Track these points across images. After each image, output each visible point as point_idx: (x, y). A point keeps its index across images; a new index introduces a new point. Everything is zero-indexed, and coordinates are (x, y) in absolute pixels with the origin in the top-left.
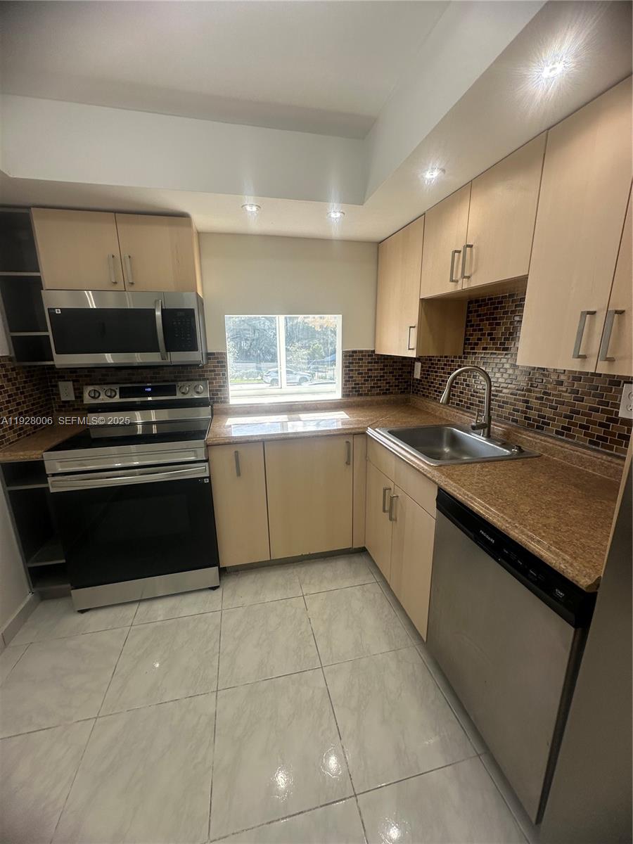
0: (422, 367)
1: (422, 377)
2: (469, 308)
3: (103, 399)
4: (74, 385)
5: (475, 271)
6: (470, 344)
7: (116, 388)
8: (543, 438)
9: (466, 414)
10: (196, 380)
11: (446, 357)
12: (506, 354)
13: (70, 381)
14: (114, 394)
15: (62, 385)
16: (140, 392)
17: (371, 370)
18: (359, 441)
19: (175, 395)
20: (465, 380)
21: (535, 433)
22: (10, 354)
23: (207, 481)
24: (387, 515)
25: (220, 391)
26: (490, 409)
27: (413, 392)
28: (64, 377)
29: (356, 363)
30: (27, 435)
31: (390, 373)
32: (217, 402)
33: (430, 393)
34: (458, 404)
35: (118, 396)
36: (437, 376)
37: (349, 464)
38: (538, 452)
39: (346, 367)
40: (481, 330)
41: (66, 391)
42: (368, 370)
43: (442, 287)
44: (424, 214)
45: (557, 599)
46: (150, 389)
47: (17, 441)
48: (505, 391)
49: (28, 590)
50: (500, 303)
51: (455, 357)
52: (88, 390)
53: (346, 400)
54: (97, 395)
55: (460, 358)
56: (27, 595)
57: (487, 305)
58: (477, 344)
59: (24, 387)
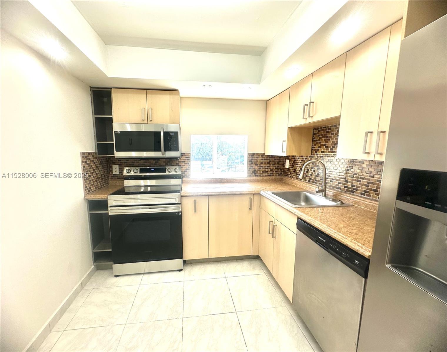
0: (290, 162)
1: (290, 167)
2: (314, 132)
3: (132, 173)
4: (119, 167)
5: (315, 114)
6: (315, 150)
7: (138, 168)
8: (354, 197)
9: (313, 185)
10: (175, 166)
11: (302, 156)
12: (333, 155)
13: (117, 165)
14: (137, 171)
15: (114, 166)
16: (149, 171)
17: (263, 163)
18: (256, 198)
19: (165, 173)
20: (312, 168)
21: (350, 194)
22: (96, 151)
23: (180, 214)
24: (271, 235)
25: (186, 171)
26: (325, 183)
27: (285, 175)
28: (115, 163)
29: (255, 159)
30: (99, 189)
31: (272, 165)
32: (185, 177)
33: (294, 175)
34: (309, 181)
35: (139, 172)
36: (297, 166)
37: (251, 209)
38: (351, 204)
39: (250, 161)
40: (320, 143)
41: (116, 170)
42: (261, 163)
43: (299, 121)
44: (290, 87)
45: (355, 264)
46: (153, 170)
47: (94, 191)
48: (333, 173)
49: (92, 263)
50: (330, 129)
51: (307, 156)
52: (126, 169)
53: (249, 178)
54: (130, 171)
55: (310, 157)
56: (92, 266)
57: (323, 130)
58: (318, 150)
59: (99, 167)
